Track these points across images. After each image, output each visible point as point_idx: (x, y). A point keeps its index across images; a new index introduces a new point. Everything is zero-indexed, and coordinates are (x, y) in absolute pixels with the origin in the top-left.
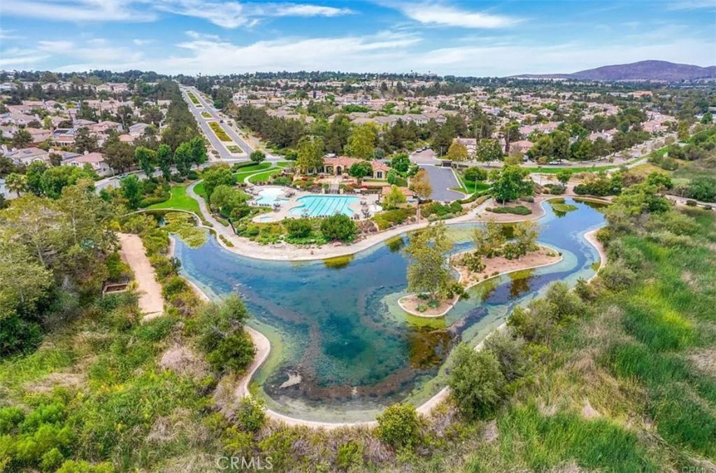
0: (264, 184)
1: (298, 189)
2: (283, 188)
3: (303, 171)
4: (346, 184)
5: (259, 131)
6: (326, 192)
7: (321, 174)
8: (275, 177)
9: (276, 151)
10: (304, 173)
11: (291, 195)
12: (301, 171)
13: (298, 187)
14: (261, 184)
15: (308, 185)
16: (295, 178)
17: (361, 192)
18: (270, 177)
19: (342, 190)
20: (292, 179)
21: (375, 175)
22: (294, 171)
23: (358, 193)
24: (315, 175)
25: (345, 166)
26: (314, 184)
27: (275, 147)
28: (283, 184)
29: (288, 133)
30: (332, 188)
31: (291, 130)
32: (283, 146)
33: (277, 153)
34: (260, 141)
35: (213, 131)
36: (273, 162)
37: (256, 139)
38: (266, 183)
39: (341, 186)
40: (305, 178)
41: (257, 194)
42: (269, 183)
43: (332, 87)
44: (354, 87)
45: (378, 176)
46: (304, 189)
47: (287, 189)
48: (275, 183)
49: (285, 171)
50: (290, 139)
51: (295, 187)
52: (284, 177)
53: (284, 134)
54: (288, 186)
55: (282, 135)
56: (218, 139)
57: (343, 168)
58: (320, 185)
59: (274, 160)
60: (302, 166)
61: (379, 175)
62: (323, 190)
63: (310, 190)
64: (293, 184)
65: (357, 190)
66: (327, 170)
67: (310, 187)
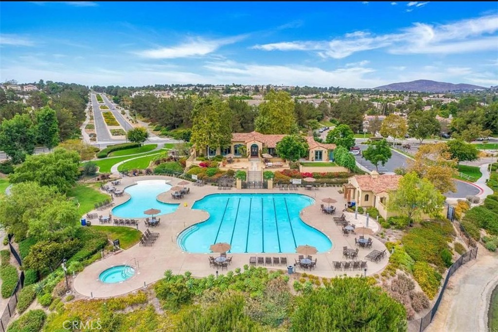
0: (141, 173)
1: (194, 181)
2: (169, 179)
3: (201, 152)
4: (273, 171)
5: (149, 116)
6: (244, 186)
7: (228, 156)
8: (158, 163)
9: (166, 132)
10: (202, 156)
11: (183, 193)
12: (197, 152)
13: (194, 177)
14: (135, 173)
15: (210, 175)
16: (189, 163)
17: (304, 184)
18: (151, 162)
19: (270, 183)
20: (184, 165)
21: (312, 155)
22: (186, 153)
23: (298, 185)
24: (220, 158)
25: (263, 144)
26: (221, 172)
27: (165, 129)
28: (170, 173)
29: (178, 111)
30: (252, 179)
31: (182, 107)
32: (174, 127)
33: (166, 135)
34: (149, 125)
35: (104, 118)
36: (159, 144)
37: (145, 123)
38: (144, 171)
39: (267, 175)
40: (205, 162)
41: (121, 194)
42: (148, 172)
43: (215, 90)
44: (233, 90)
45: (316, 158)
46: (205, 180)
47: (176, 181)
48: (157, 172)
49: (173, 153)
50: (180, 118)
51: (188, 177)
52: (172, 162)
53: (174, 114)
54: (178, 176)
55: (172, 114)
56: (106, 124)
57: (260, 147)
58: (231, 173)
59: (161, 141)
60: (199, 145)
61: (319, 155)
62: (239, 182)
63: (215, 182)
64: (186, 171)
65: (295, 181)
66: (236, 151)
67: (215, 177)
